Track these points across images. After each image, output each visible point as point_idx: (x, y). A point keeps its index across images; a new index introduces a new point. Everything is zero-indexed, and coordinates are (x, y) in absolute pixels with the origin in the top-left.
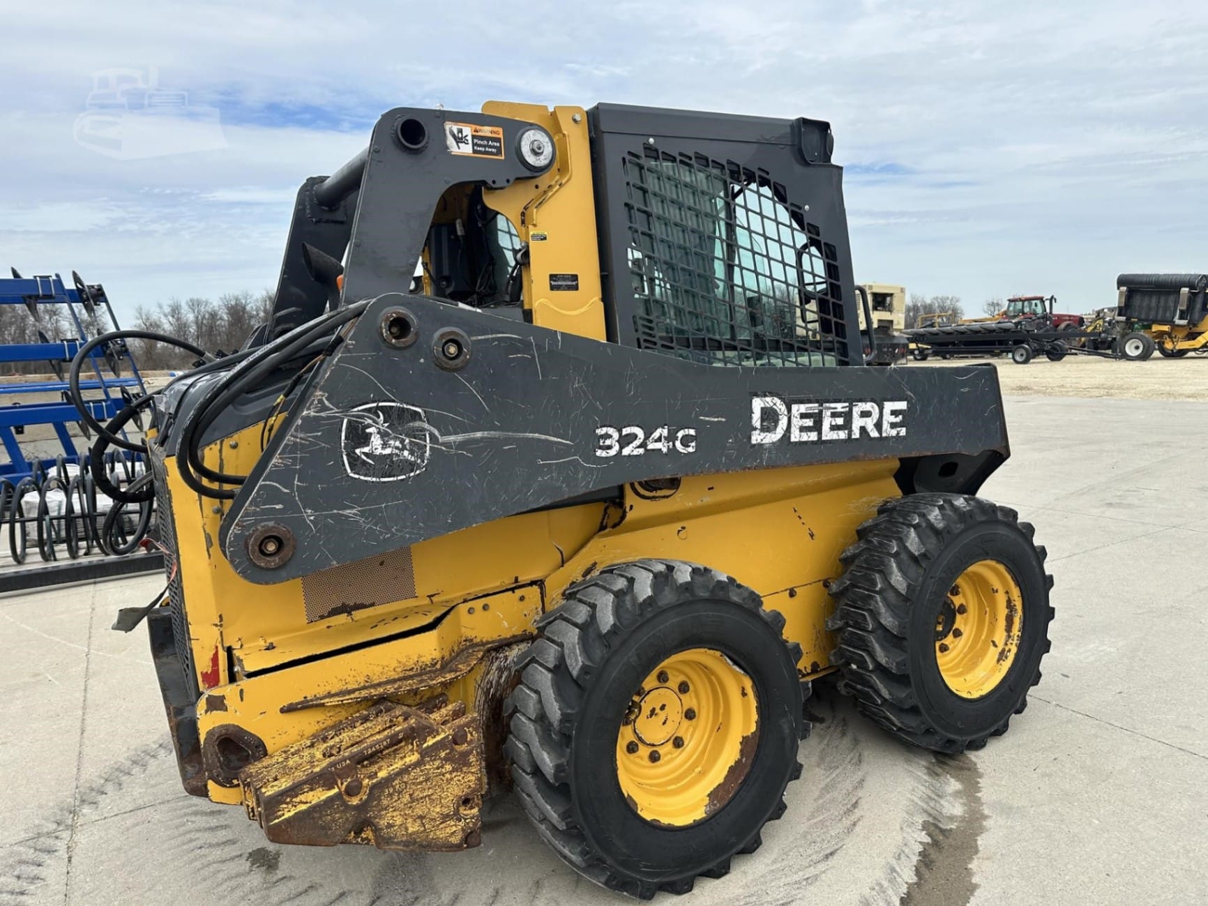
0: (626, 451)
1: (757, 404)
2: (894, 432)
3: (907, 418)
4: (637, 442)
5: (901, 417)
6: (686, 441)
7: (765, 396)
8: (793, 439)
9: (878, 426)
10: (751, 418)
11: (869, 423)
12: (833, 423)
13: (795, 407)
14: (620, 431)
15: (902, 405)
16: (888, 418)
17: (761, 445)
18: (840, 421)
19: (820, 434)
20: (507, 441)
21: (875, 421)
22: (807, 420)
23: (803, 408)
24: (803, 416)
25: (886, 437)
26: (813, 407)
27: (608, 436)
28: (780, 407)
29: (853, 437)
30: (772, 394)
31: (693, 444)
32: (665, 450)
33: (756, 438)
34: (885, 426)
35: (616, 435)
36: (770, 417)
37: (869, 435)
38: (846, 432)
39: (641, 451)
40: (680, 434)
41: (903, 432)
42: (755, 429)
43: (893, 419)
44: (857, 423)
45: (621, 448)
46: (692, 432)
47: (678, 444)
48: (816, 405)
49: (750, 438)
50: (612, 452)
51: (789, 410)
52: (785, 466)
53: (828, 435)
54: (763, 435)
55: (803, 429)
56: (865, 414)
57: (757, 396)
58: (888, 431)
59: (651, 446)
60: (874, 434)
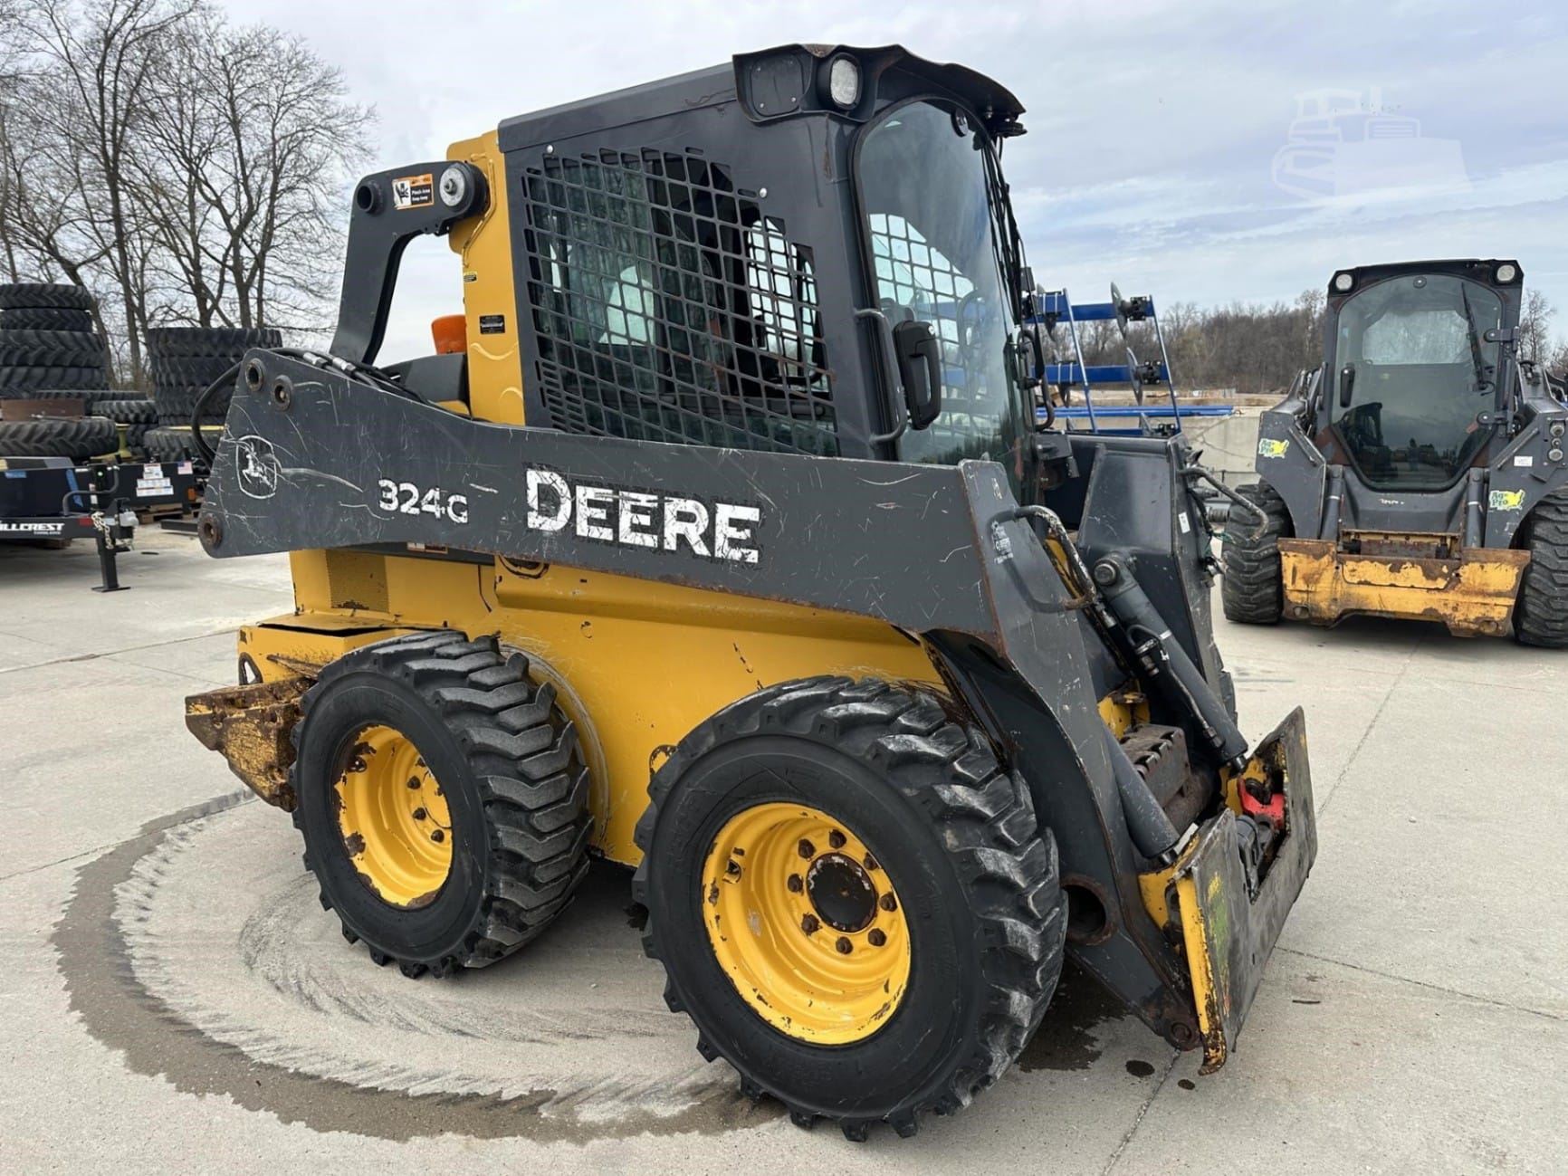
0: (404, 508)
1: (534, 478)
2: (736, 554)
3: (758, 536)
4: (413, 501)
5: (748, 532)
6: (458, 508)
7: (542, 469)
8: (579, 532)
9: (708, 537)
10: (526, 495)
11: (694, 533)
12: (636, 521)
13: (580, 490)
14: (398, 486)
15: (751, 514)
16: (724, 531)
17: (538, 532)
18: (645, 520)
19: (616, 532)
20: (319, 480)
21: (702, 530)
22: (598, 510)
23: (591, 493)
24: (591, 503)
25: (722, 560)
26: (606, 494)
27: (388, 490)
28: (562, 487)
29: (666, 547)
30: (550, 468)
31: (465, 514)
32: (438, 515)
33: (534, 520)
34: (720, 541)
35: (395, 490)
36: (549, 498)
37: (692, 550)
38: (656, 537)
39: (416, 511)
40: (452, 500)
41: (753, 556)
42: (532, 510)
43: (733, 533)
44: (672, 528)
45: (400, 504)
46: (463, 500)
47: (450, 510)
48: (610, 491)
49: (526, 520)
50: (394, 506)
51: (573, 493)
52: (570, 566)
53: (627, 537)
54: (541, 519)
55: (592, 521)
56: (684, 517)
57: (532, 468)
58: (722, 549)
59: (426, 508)
60: (701, 550)
